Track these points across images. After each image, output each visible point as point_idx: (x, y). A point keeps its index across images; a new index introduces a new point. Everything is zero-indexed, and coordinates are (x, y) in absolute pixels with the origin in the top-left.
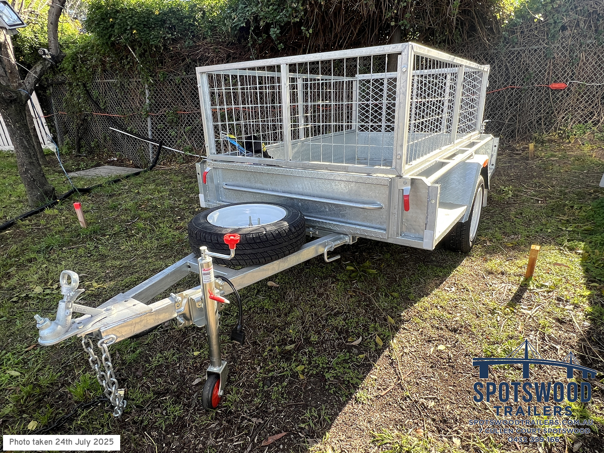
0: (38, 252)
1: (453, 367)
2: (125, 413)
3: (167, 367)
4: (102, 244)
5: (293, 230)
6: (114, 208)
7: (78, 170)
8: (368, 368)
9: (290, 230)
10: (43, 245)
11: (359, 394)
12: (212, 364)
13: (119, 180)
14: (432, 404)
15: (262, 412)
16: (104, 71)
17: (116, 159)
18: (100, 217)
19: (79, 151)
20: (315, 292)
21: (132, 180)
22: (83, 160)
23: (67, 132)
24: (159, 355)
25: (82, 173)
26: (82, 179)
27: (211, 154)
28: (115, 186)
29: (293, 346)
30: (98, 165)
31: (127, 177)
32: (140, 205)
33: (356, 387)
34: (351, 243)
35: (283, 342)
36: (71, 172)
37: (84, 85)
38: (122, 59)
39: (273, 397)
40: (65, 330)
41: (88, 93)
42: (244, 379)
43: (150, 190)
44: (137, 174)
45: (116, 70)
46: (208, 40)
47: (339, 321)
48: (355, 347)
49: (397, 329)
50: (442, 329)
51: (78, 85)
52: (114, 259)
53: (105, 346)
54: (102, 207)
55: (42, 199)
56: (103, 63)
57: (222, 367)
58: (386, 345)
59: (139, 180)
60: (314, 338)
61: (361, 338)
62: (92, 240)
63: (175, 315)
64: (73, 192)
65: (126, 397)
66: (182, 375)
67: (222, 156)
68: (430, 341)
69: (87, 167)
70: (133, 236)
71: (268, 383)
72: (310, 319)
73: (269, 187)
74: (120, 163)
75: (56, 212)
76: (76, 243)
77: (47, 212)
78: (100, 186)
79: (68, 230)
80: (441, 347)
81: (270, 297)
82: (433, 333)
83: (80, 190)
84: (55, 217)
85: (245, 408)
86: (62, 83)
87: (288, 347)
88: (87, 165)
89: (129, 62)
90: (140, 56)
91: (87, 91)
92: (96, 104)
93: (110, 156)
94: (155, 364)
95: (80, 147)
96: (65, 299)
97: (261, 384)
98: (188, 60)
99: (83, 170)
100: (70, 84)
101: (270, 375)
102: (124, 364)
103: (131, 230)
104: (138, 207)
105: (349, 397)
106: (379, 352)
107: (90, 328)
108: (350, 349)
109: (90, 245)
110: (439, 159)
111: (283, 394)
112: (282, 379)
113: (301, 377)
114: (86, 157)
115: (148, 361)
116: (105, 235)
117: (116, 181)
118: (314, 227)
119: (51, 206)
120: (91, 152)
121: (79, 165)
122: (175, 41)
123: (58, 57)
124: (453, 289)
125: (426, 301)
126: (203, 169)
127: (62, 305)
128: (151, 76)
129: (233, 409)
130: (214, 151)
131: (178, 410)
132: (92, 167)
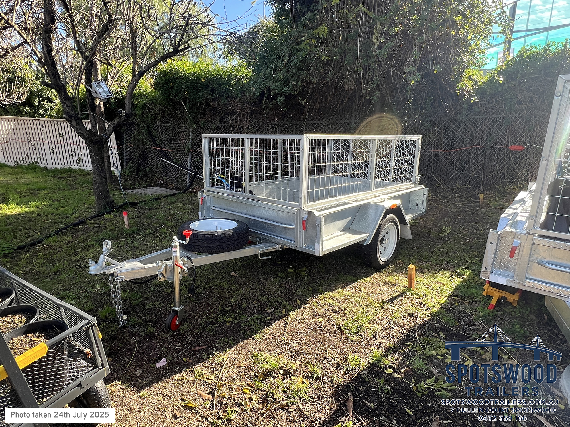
0: (96, 241)
1: (321, 330)
2: (124, 327)
3: (154, 310)
4: (136, 240)
5: (235, 235)
6: (150, 218)
7: (134, 188)
8: (270, 324)
9: (233, 235)
10: (100, 237)
11: (257, 336)
12: (175, 306)
13: (159, 199)
14: (295, 345)
15: (198, 336)
16: (163, 117)
17: (162, 182)
18: (140, 223)
19: (137, 175)
20: (259, 282)
21: (168, 199)
22: (138, 182)
23: (131, 160)
24: (151, 303)
25: (136, 191)
26: (133, 195)
27: (207, 186)
28: (155, 203)
29: (230, 308)
30: (149, 186)
31: (166, 197)
32: (168, 217)
33: (256, 332)
34: (279, 249)
35: (226, 305)
36: (129, 189)
37: (148, 127)
38: (177, 110)
39: (207, 331)
40: (101, 269)
41: (150, 133)
42: (195, 320)
43: (178, 207)
44: (173, 195)
45: (171, 117)
46: (238, 100)
47: (265, 299)
48: (267, 313)
49: (299, 307)
50: (328, 310)
51: (143, 126)
52: (141, 250)
53: (118, 281)
54: (142, 216)
55: (105, 208)
56: (163, 111)
57: (181, 308)
58: (287, 314)
59: (173, 199)
60: (244, 305)
61: (273, 309)
62: (130, 237)
63: (157, 273)
64: (125, 204)
65: (127, 320)
66: (161, 315)
67: (213, 189)
68: (316, 316)
69: (140, 187)
70: (157, 237)
71: (208, 324)
72: (248, 295)
73: (237, 210)
74: (165, 186)
75: (112, 216)
76: (120, 238)
77: (107, 216)
78: (145, 201)
79: (117, 229)
80: (320, 319)
81: (229, 281)
82: (320, 312)
83: (130, 203)
84: (110, 220)
85: (189, 333)
86: (133, 124)
87: (227, 309)
88: (141, 185)
89: (181, 112)
90: (189, 109)
91: (149, 131)
92: (154, 140)
93: (159, 180)
94: (148, 307)
95: (138, 171)
96: (104, 254)
97: (203, 324)
98: (222, 113)
99: (137, 188)
100: (139, 125)
101: (210, 320)
102: (131, 306)
103: (157, 233)
104: (166, 218)
105: (250, 336)
106: (280, 317)
107: (113, 270)
108: (263, 314)
109: (128, 240)
110: (347, 201)
111: (213, 330)
112: (217, 323)
113: (228, 324)
114: (142, 179)
115: (145, 306)
116: (139, 235)
117: (157, 199)
118: (259, 238)
119: (109, 213)
120: (146, 175)
121: (135, 185)
122: (214, 100)
123: (129, 115)
124: (353, 290)
125: (328, 295)
126: (202, 195)
127: (102, 256)
128: (195, 123)
129: (183, 332)
130: (209, 185)
131: (153, 329)
132: (144, 187)
